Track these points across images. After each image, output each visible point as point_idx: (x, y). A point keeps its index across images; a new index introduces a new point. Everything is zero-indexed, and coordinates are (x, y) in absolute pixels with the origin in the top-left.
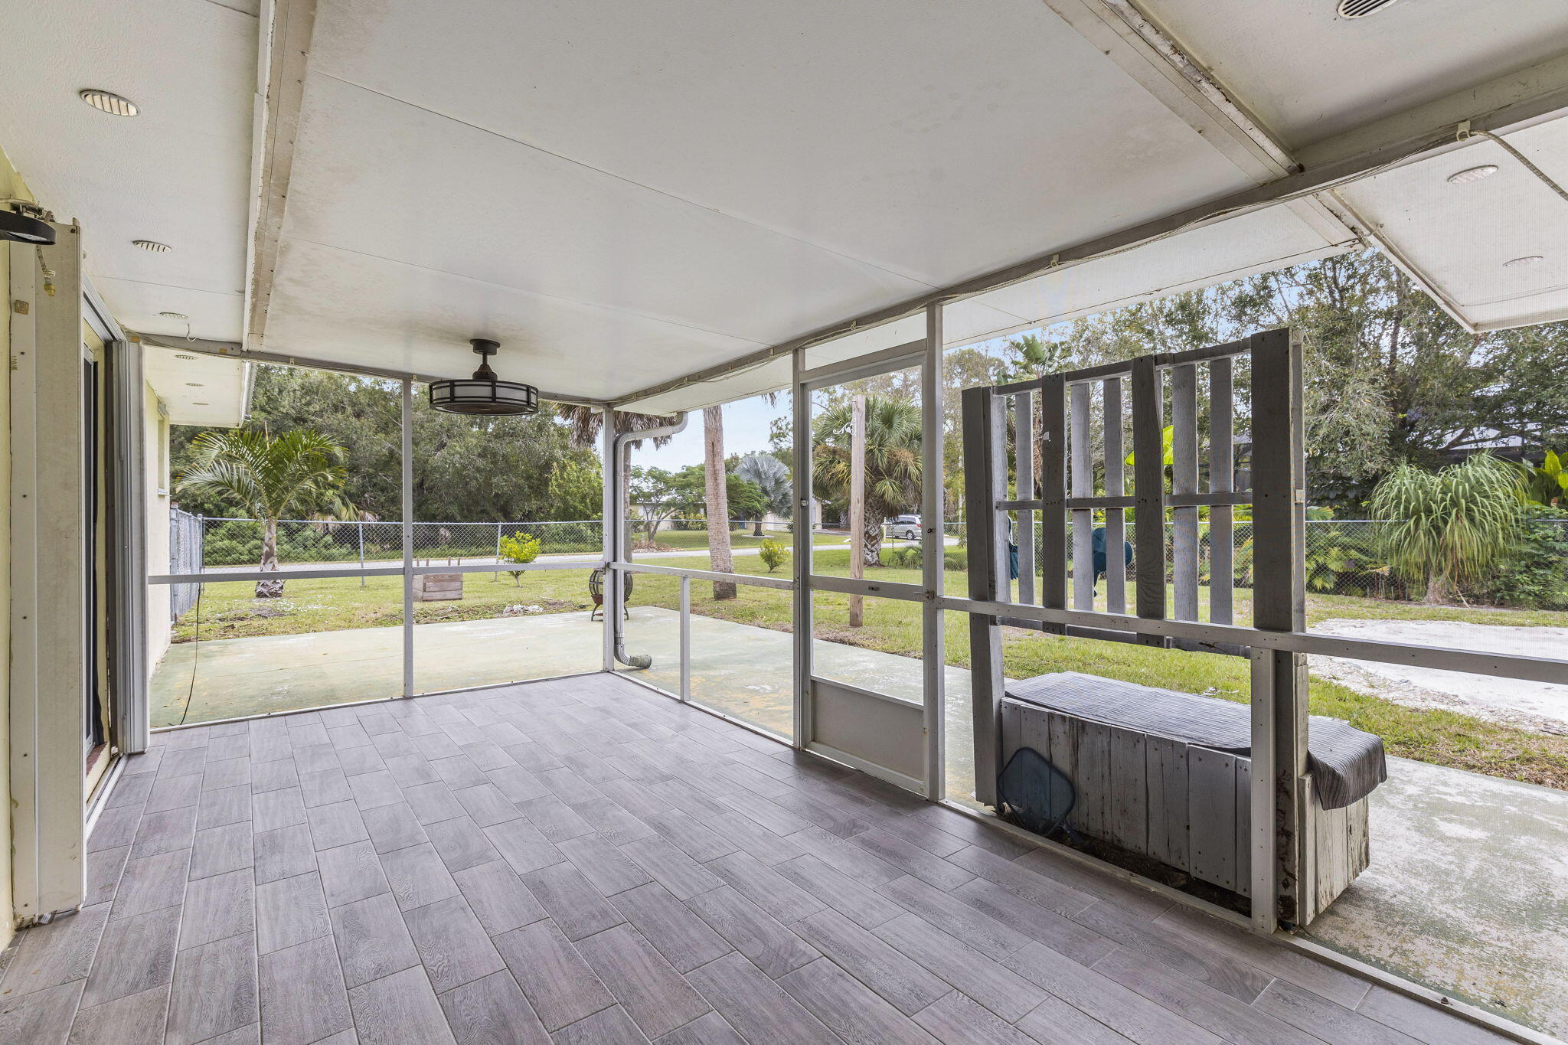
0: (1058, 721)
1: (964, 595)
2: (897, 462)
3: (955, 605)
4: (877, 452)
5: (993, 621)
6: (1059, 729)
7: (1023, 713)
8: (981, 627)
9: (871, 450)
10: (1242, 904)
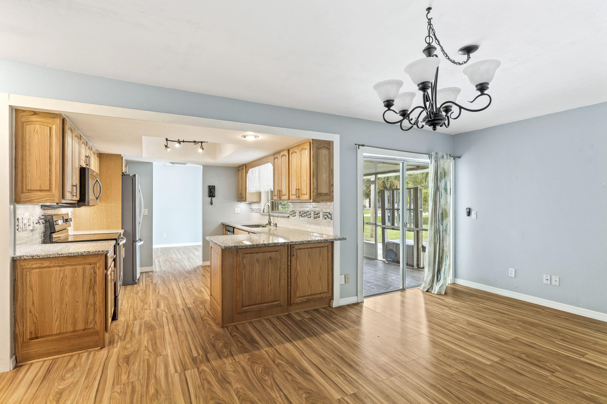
0: (394, 244)
1: (381, 224)
2: (394, 185)
3: (380, 226)
4: (386, 181)
5: (385, 228)
6: (394, 245)
7: (389, 243)
8: (383, 229)
9: (384, 181)
10: (413, 266)
